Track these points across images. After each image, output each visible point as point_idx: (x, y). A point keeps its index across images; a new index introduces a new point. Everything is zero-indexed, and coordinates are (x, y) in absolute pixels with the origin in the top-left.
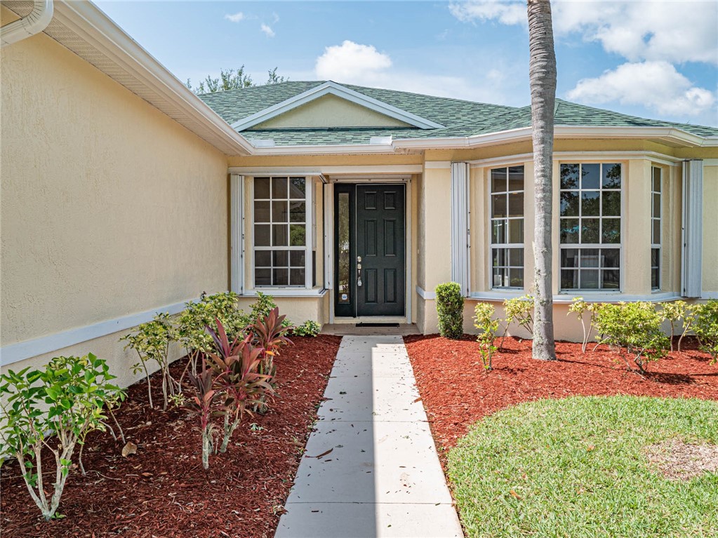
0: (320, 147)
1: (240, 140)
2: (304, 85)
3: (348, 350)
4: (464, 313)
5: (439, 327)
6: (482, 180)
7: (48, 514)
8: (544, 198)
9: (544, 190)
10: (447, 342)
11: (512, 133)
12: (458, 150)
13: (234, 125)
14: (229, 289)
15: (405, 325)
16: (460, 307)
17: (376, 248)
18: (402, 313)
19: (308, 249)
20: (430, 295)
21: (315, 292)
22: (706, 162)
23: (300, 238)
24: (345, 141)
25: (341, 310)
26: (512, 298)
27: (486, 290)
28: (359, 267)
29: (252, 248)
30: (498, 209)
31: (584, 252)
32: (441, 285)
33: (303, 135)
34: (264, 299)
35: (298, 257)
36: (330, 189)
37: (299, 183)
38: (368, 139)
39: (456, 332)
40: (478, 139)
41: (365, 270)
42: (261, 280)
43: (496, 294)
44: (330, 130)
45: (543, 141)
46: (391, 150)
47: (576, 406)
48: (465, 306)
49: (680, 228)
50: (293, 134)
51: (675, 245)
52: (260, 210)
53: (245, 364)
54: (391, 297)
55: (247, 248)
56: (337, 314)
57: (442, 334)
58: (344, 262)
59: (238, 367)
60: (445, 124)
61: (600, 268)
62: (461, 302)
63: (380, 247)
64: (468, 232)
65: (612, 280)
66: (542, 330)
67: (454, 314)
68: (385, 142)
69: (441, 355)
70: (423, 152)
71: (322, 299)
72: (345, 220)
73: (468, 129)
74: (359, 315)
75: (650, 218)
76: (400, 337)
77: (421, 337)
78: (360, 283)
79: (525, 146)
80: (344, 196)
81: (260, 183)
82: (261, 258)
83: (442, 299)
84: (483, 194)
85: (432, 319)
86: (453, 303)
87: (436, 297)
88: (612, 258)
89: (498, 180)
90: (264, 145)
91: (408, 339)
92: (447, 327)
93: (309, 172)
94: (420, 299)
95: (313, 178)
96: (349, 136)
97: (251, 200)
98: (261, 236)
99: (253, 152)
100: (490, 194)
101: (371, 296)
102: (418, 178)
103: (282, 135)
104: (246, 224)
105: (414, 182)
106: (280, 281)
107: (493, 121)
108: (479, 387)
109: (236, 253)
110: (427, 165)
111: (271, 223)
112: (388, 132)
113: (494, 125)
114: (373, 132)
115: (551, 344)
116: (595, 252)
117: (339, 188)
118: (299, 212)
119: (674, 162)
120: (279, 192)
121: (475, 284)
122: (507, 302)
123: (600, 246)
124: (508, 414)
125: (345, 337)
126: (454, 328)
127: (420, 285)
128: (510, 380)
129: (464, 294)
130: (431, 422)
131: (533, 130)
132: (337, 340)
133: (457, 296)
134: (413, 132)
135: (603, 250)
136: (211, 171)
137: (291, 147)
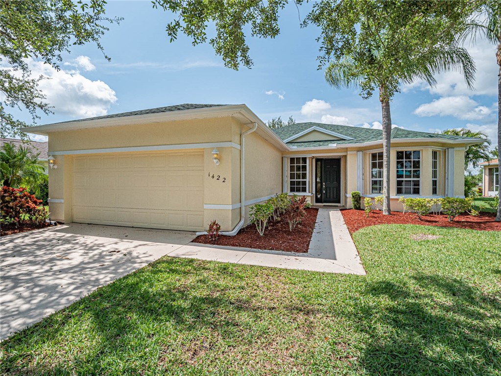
0: (312, 148)
1: (285, 146)
2: (304, 124)
3: (321, 212)
4: (361, 201)
5: (352, 206)
6: (368, 157)
7: (261, 235)
8: (387, 164)
9: (387, 162)
10: (355, 211)
11: (379, 142)
12: (360, 148)
13: (284, 141)
14: (282, 192)
15: (340, 206)
16: (360, 200)
17: (330, 179)
18: (339, 202)
19: (307, 180)
20: (349, 195)
21: (310, 194)
22: (455, 149)
23: (304, 176)
24: (320, 145)
25: (318, 200)
26: (377, 197)
27: (370, 194)
28: (324, 186)
29: (289, 180)
30: (374, 166)
31: (406, 181)
32: (353, 192)
33: (306, 144)
34: (295, 196)
35: (304, 183)
36: (314, 161)
37: (304, 160)
38: (328, 145)
39: (358, 207)
40: (366, 144)
41: (326, 188)
42: (292, 190)
43: (373, 196)
44: (315, 141)
45: (387, 146)
46: (335, 148)
47: (394, 226)
48: (361, 199)
49: (445, 173)
50: (302, 143)
51: (443, 179)
52: (292, 168)
53: (299, 208)
54: (335, 196)
55: (288, 180)
56: (316, 202)
57: (353, 208)
58: (319, 185)
59: (298, 208)
60: (355, 138)
61: (412, 187)
62: (360, 198)
63: (331, 179)
64: (363, 174)
65: (417, 191)
66: (386, 206)
67: (358, 202)
68: (334, 145)
69: (353, 213)
70: (347, 148)
71: (311, 197)
72: (319, 170)
73: (363, 140)
74: (324, 203)
75: (432, 169)
76: (338, 209)
77: (346, 209)
78: (324, 192)
79: (381, 146)
80: (319, 163)
81: (292, 160)
82: (292, 183)
83: (353, 197)
84: (369, 161)
85: (350, 203)
86: (357, 199)
87: (351, 196)
88: (417, 184)
89: (374, 156)
90: (294, 148)
91: (341, 210)
92: (355, 206)
93: (308, 156)
94: (346, 197)
95: (309, 157)
96: (321, 143)
97: (289, 165)
98: (292, 176)
99: (290, 150)
100: (371, 162)
101: (328, 196)
102: (345, 156)
103: (299, 144)
104: (288, 172)
105: (344, 158)
106: (298, 190)
107: (373, 136)
108: (364, 221)
109: (284, 182)
110: (348, 153)
111: (295, 172)
112: (335, 142)
113: (373, 138)
114: (329, 142)
115: (389, 210)
116: (410, 181)
117: (317, 160)
118: (304, 168)
119: (443, 149)
120: (298, 162)
121: (365, 192)
122: (376, 197)
123: (412, 179)
124: (373, 227)
125: (320, 210)
126: (358, 206)
127: (346, 192)
128: (374, 219)
129: (361, 195)
130: (348, 228)
131: (384, 142)
132: (317, 210)
133: (359, 196)
134: (343, 141)
135: (413, 181)
136: (277, 156)
137: (302, 148)
